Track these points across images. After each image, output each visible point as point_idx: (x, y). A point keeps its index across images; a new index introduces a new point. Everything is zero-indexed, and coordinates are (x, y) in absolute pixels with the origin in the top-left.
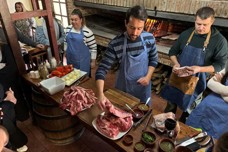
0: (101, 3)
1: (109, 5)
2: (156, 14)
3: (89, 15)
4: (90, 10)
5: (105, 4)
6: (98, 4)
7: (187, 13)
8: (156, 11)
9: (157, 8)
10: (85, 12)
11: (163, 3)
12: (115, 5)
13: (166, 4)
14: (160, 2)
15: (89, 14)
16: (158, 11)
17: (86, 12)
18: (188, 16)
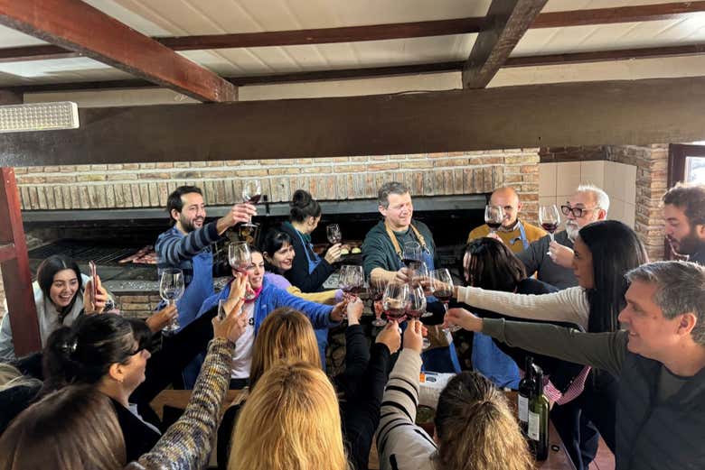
0: (105, 207)
1: (133, 208)
2: (268, 211)
3: (44, 244)
4: (47, 231)
5: (122, 206)
6: (98, 209)
7: (332, 198)
8: (267, 204)
9: (269, 197)
10: (34, 239)
11: (280, 187)
12: (153, 205)
13: (286, 187)
14: (272, 186)
15: (44, 242)
16: (272, 203)
17: (34, 236)
18: (335, 203)
